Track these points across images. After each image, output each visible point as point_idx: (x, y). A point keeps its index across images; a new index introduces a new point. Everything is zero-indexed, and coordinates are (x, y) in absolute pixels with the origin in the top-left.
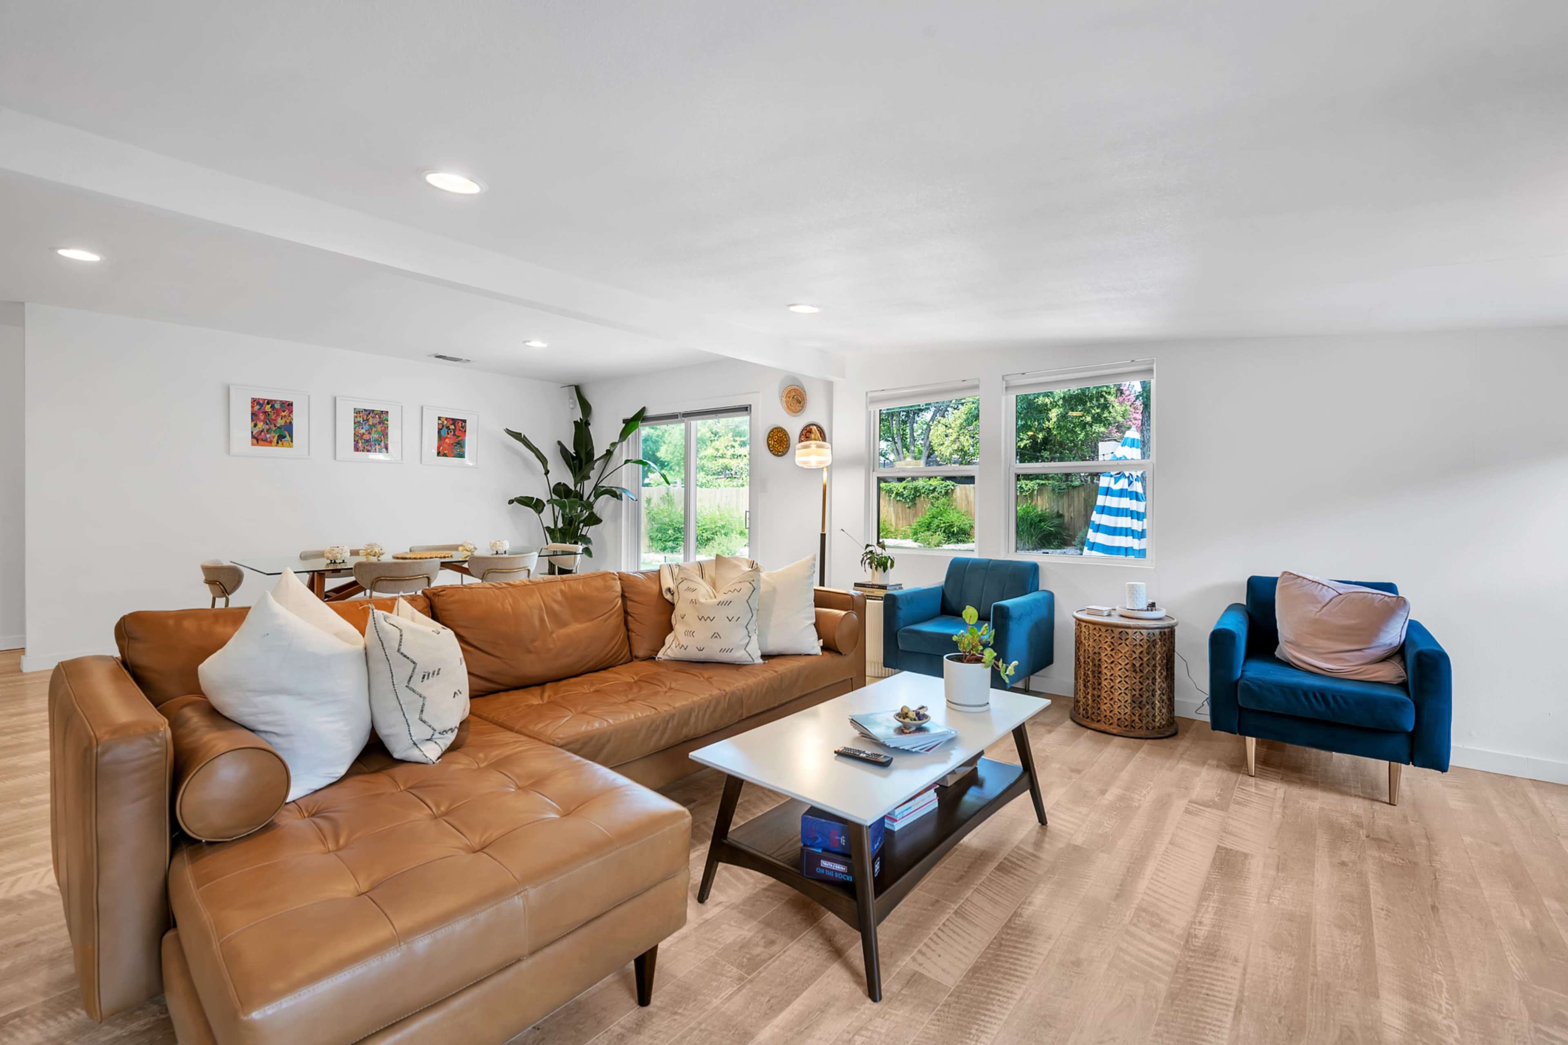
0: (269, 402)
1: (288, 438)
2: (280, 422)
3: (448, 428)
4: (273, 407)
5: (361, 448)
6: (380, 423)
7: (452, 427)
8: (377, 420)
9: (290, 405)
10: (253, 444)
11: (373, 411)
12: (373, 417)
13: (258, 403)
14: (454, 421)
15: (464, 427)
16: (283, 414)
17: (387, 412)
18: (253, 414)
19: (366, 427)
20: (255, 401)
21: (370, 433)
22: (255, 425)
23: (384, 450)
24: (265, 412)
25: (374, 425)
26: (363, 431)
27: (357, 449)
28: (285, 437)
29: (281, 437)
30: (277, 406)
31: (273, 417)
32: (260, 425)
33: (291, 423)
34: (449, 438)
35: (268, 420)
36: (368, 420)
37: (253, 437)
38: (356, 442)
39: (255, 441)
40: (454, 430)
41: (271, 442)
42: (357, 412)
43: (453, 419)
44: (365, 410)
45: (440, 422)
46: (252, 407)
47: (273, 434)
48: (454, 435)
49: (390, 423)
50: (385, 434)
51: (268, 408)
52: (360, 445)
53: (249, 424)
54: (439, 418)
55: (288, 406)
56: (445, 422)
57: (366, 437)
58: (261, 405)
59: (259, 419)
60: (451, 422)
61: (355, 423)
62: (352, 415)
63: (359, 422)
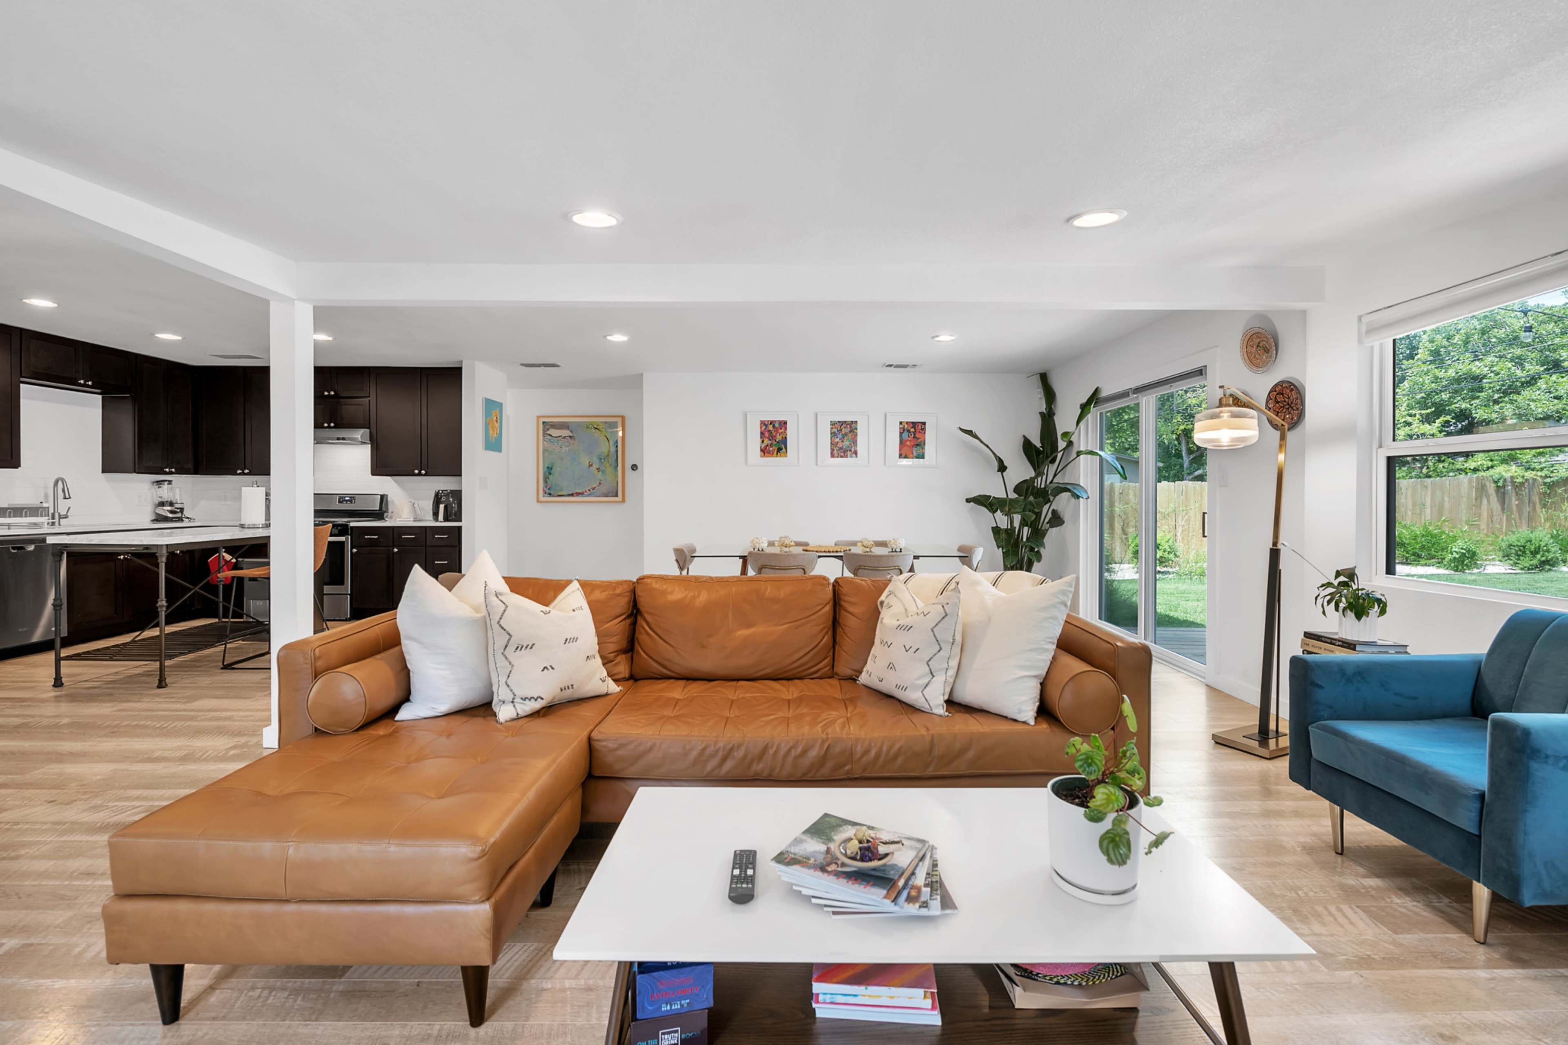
0: (771, 423)
1: (784, 450)
2: (779, 438)
3: (909, 431)
4: (774, 426)
5: (836, 455)
6: (850, 432)
7: (912, 430)
8: (848, 429)
9: (785, 423)
10: (761, 457)
11: (845, 422)
12: (845, 428)
13: (765, 425)
14: (914, 424)
15: (923, 429)
16: (781, 431)
17: (856, 422)
18: (762, 433)
19: (840, 436)
20: (763, 423)
21: (843, 442)
22: (763, 442)
23: (854, 455)
24: (769, 431)
25: (846, 434)
26: (837, 440)
27: (833, 456)
28: (782, 449)
29: (779, 450)
30: (777, 425)
31: (774, 434)
32: (766, 441)
33: (786, 438)
34: (909, 441)
35: (772, 437)
36: (841, 430)
37: (761, 450)
38: (832, 450)
39: (763, 453)
40: (915, 433)
41: (773, 454)
42: (833, 424)
43: (914, 423)
44: (839, 422)
45: (901, 426)
46: (761, 428)
47: (774, 447)
48: (915, 437)
49: (859, 431)
50: (855, 442)
51: (771, 427)
52: (835, 452)
53: (759, 441)
54: (901, 423)
55: (784, 424)
56: (906, 426)
57: (840, 445)
58: (766, 425)
59: (765, 437)
60: (912, 425)
61: (831, 434)
62: (829, 427)
63: (834, 432)
